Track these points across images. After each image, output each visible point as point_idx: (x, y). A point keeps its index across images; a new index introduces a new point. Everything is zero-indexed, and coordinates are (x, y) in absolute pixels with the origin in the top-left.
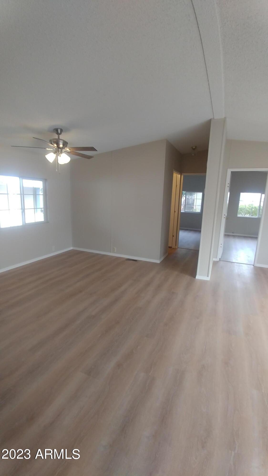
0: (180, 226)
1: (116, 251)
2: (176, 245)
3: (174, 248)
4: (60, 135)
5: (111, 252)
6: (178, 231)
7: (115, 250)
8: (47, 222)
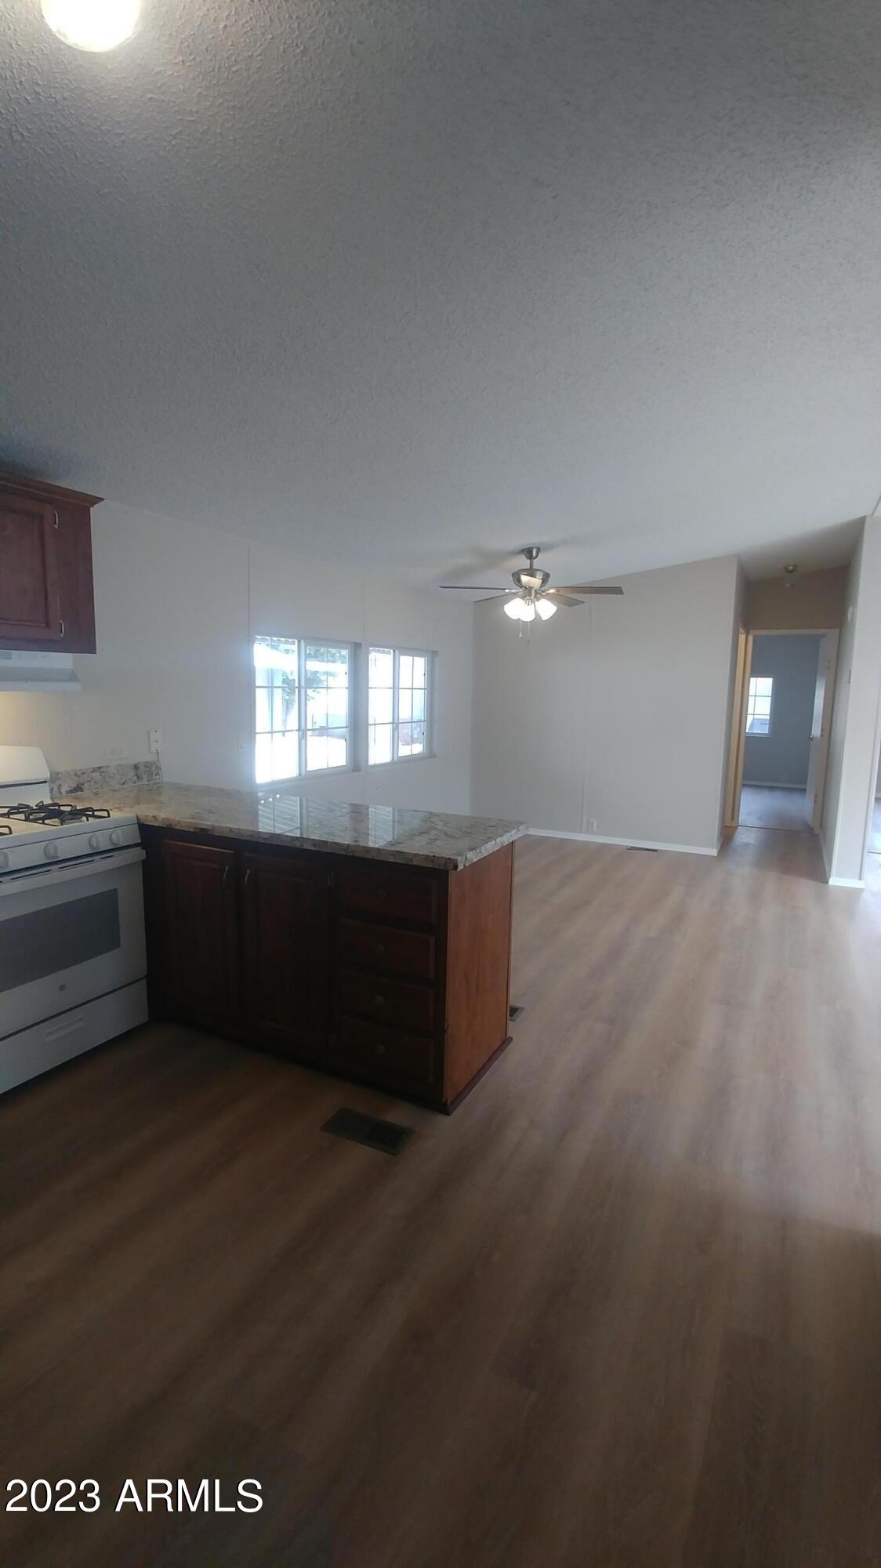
0: (744, 778)
1: (595, 829)
2: (733, 819)
3: (728, 825)
4: (535, 561)
5: (581, 833)
6: (738, 791)
7: (592, 828)
8: (430, 754)
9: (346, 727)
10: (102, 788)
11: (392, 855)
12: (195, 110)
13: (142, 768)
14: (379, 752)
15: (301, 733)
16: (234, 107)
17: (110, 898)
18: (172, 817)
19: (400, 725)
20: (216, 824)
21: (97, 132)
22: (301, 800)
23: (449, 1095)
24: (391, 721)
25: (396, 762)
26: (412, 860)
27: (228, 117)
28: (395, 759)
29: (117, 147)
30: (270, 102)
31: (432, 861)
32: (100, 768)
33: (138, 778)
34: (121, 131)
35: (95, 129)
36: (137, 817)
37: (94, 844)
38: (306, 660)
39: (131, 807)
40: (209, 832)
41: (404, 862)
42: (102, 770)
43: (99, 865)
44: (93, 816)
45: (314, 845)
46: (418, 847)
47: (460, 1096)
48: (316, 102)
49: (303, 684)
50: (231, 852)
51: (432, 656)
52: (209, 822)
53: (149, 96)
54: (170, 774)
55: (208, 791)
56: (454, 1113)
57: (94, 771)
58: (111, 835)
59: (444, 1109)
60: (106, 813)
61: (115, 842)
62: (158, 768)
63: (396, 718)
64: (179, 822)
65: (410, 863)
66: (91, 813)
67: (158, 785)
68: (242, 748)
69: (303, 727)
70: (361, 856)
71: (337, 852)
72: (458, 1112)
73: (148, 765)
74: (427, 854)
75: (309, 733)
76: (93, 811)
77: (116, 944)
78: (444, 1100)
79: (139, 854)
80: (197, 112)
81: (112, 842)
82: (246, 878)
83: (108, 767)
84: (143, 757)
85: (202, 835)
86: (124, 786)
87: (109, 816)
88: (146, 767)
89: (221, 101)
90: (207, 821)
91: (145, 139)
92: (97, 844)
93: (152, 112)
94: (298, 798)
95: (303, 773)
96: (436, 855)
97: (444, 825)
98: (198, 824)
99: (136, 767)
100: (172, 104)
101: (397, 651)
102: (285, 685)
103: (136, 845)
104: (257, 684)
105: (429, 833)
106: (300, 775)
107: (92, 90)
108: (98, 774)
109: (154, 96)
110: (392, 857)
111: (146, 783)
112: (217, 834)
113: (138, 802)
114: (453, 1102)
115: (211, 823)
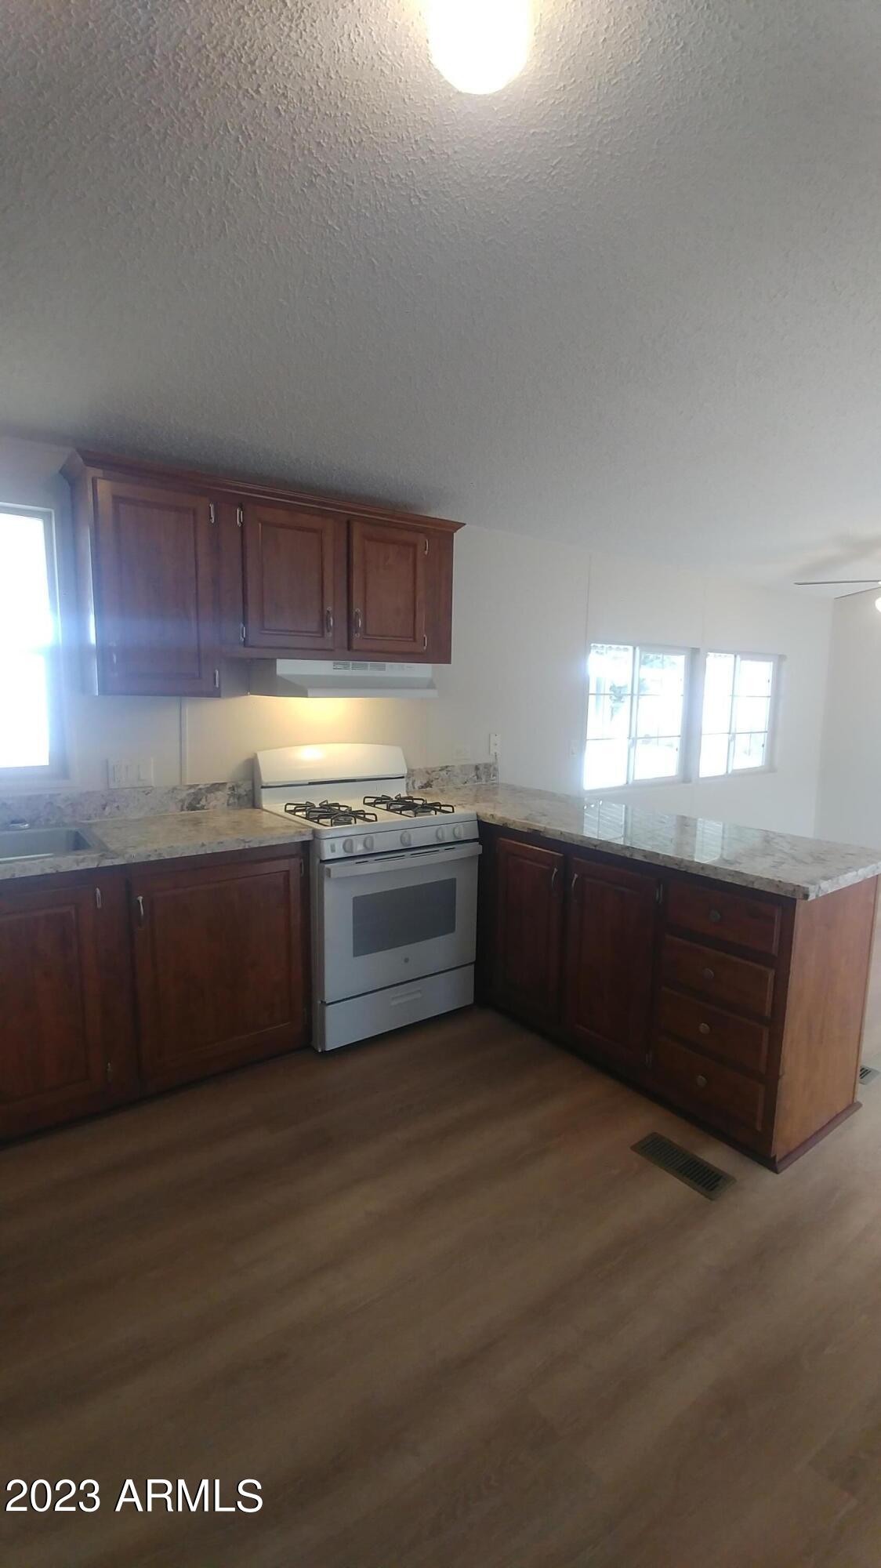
8: (770, 768)
9: (679, 736)
10: (447, 785)
11: (730, 875)
12: (575, 134)
13: (481, 768)
14: (711, 764)
15: (631, 740)
16: (613, 121)
17: (450, 886)
18: (508, 817)
19: (737, 735)
20: (548, 827)
21: (484, 181)
22: (626, 809)
23: (779, 1149)
24: (728, 731)
25: (730, 775)
26: (753, 883)
27: (606, 132)
28: (730, 772)
29: (501, 192)
30: (648, 106)
31: (778, 886)
32: (447, 767)
33: (478, 778)
34: (506, 175)
35: (482, 178)
36: (478, 816)
37: (440, 835)
38: (640, 666)
39: (471, 805)
40: (541, 834)
41: (744, 884)
42: (449, 769)
43: (444, 855)
44: (440, 810)
45: (645, 857)
46: (760, 869)
47: (791, 1156)
48: (697, 94)
49: (635, 692)
50: (561, 855)
51: (780, 660)
52: (541, 824)
53: (532, 131)
54: (506, 775)
55: (540, 794)
56: (783, 1173)
57: (442, 769)
58: (454, 828)
59: (771, 1164)
60: (451, 808)
61: (457, 835)
62: (496, 769)
63: (733, 727)
64: (514, 822)
65: (750, 886)
66: (438, 808)
67: (495, 785)
68: (573, 753)
69: (633, 735)
70: (695, 872)
71: (669, 866)
72: (789, 1172)
73: (487, 766)
74: (771, 878)
75: (639, 741)
76: (441, 806)
77: (450, 928)
78: (772, 1156)
79: (476, 849)
80: (576, 136)
81: (455, 836)
82: (574, 881)
83: (453, 766)
84: (482, 759)
85: (535, 836)
86: (466, 785)
87: (453, 812)
88: (485, 768)
89: (600, 118)
90: (539, 822)
91: (527, 177)
92: (443, 837)
93: (535, 147)
94: (624, 806)
95: (630, 781)
96: (781, 880)
97: (791, 849)
98: (531, 825)
99: (477, 768)
100: (553, 135)
101: (738, 658)
102: (612, 693)
103: (474, 840)
104: (590, 692)
105: (773, 855)
106: (627, 783)
107: (480, 138)
108: (444, 772)
109: (537, 131)
110: (730, 877)
111: (484, 783)
112: (548, 836)
113: (476, 800)
114: (781, 1161)
115: (543, 826)
